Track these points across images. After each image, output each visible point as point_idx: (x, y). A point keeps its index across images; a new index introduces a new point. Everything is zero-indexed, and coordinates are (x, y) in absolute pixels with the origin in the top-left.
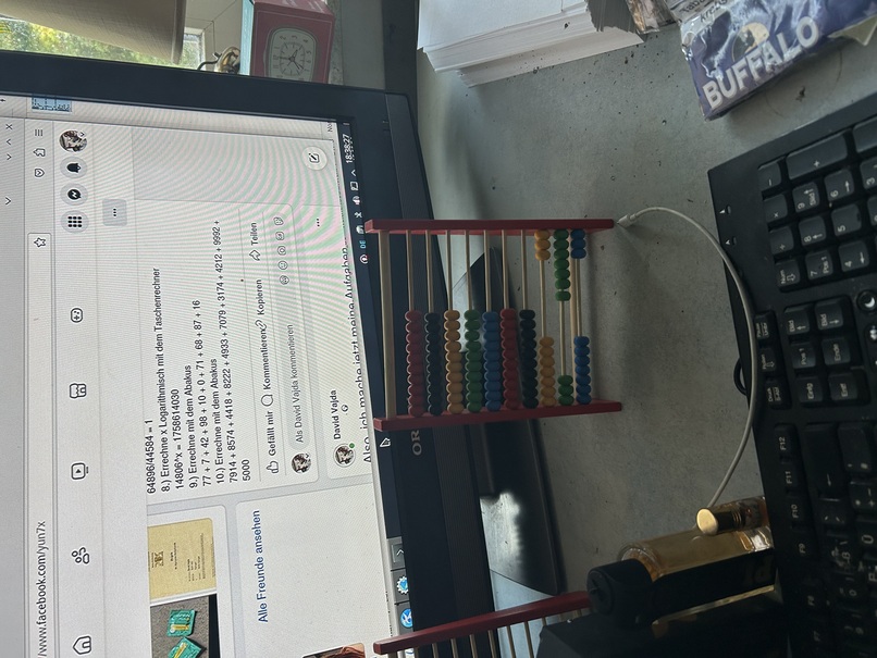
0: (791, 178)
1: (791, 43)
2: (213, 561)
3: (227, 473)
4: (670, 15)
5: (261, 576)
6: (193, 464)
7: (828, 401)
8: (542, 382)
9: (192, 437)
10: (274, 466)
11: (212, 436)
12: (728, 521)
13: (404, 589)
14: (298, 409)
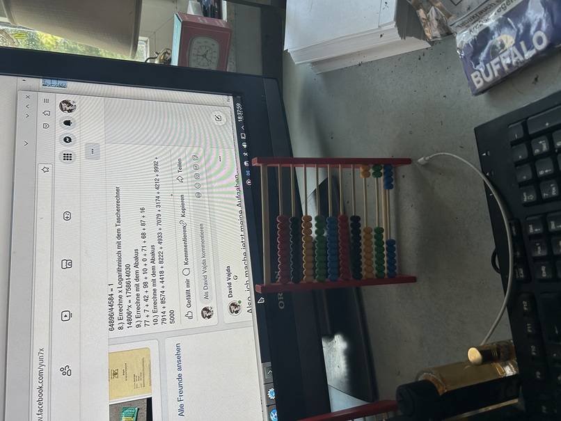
0: (530, 133)
1: (530, 47)
2: (150, 376)
3: (160, 319)
4: (448, 29)
5: (180, 386)
6: (138, 312)
7: (555, 278)
8: (365, 262)
9: (138, 295)
10: (190, 315)
11: (151, 295)
12: (487, 356)
13: (272, 396)
14: (205, 277)
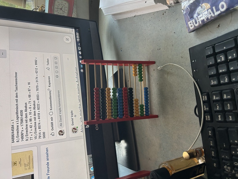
0: (216, 52)
1: (218, 10)
2: (33, 164)
3: (38, 136)
5: (48, 168)
6: (27, 133)
7: (225, 121)
8: (135, 109)
9: (27, 125)
10: (53, 134)
11: (33, 125)
12: (192, 155)
13: (92, 170)
14: (60, 116)
